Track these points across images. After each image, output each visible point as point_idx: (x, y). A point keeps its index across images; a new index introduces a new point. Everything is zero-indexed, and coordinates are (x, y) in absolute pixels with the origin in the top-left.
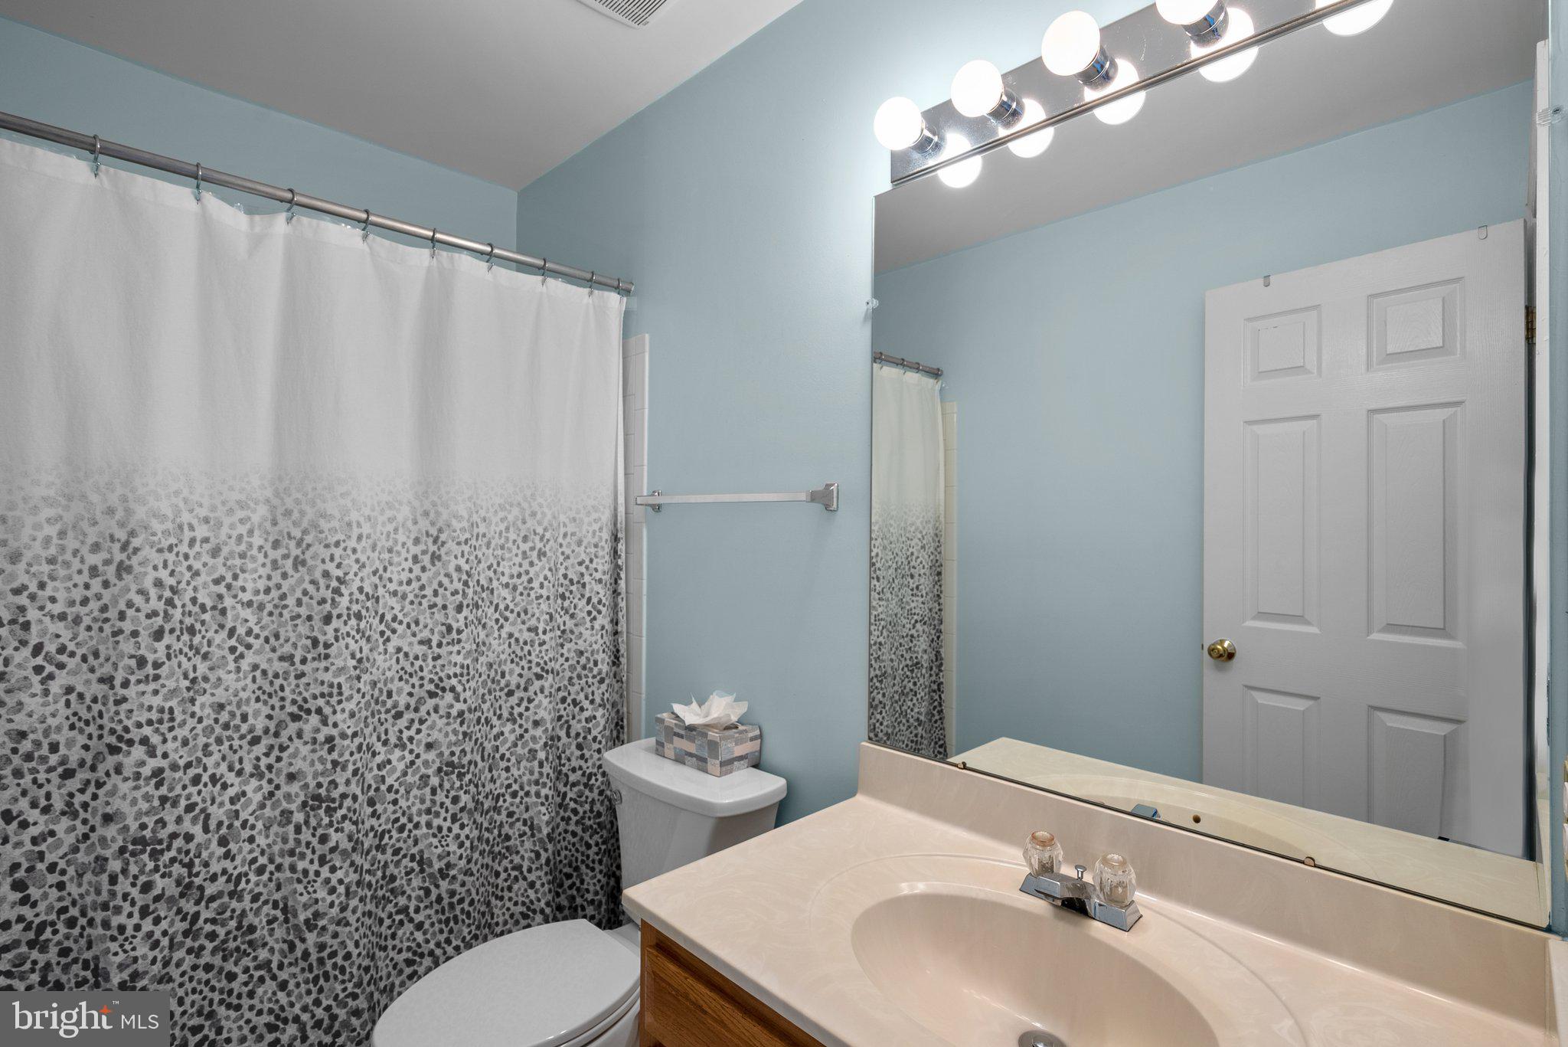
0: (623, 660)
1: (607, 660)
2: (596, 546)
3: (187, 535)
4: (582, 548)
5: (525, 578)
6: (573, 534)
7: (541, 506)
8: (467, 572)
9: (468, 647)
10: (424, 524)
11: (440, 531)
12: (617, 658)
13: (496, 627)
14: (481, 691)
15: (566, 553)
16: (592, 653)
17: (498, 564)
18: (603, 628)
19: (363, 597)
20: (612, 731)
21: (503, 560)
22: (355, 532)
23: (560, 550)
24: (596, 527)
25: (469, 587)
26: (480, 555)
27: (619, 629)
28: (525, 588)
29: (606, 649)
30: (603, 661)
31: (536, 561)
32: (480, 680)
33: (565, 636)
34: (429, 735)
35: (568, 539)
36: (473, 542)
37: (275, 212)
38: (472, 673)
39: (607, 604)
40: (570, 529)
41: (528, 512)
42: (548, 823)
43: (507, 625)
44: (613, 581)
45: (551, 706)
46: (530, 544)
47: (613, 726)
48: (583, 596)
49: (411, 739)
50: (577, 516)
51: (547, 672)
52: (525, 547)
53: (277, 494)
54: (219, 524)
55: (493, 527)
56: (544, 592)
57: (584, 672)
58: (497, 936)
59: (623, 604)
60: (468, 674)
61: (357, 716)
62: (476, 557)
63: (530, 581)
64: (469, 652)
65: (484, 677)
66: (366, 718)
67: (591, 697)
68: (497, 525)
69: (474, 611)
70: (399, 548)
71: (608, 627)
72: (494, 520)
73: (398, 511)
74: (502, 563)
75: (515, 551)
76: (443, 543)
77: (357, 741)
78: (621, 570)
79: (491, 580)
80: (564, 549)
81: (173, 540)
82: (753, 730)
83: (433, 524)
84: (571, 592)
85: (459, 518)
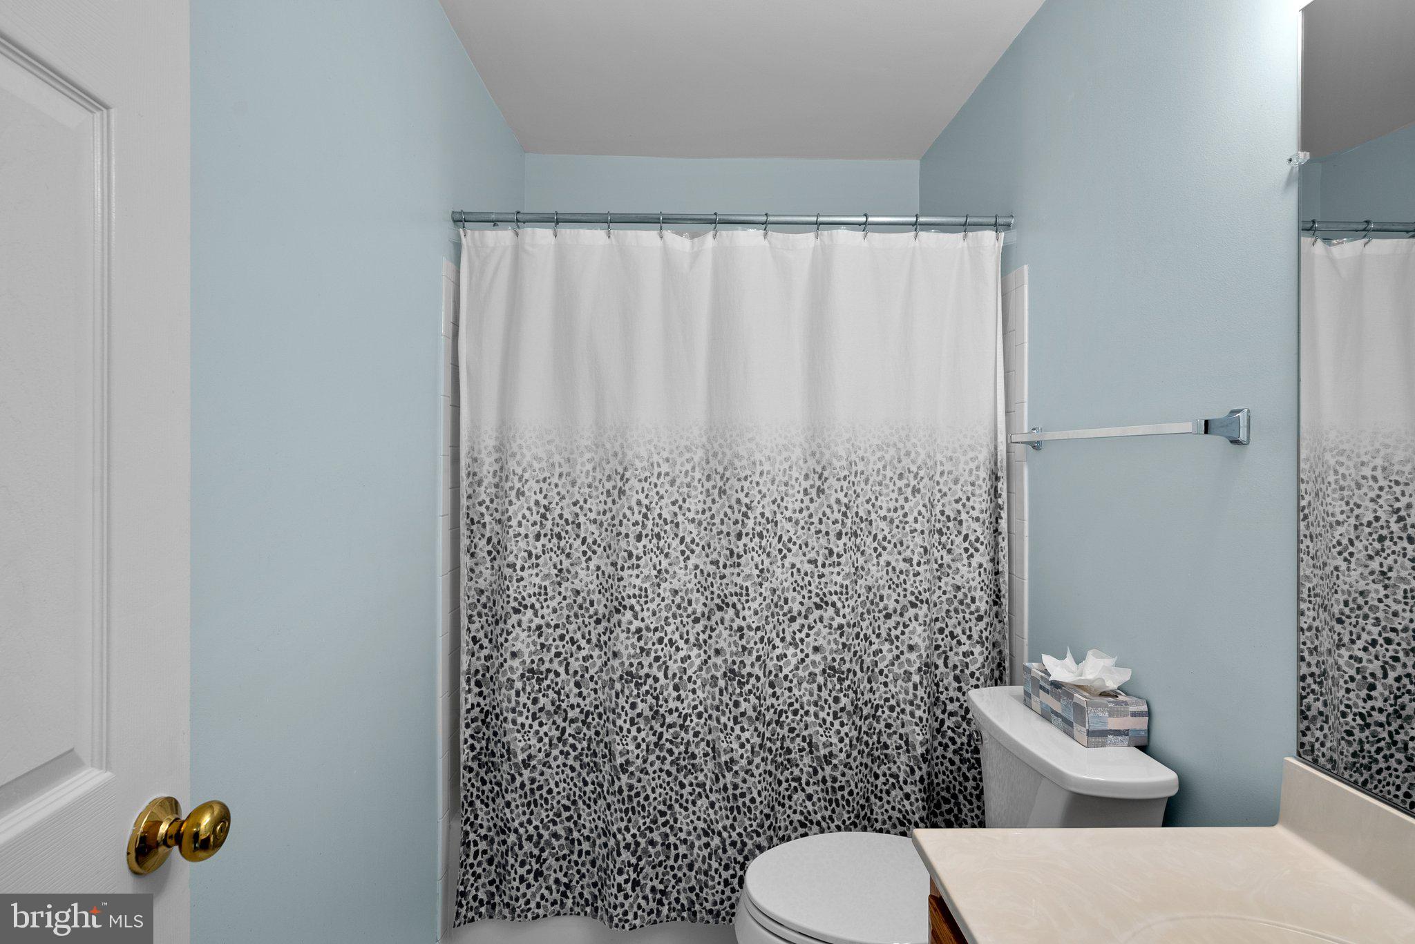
0: (1005, 601)
1: (986, 598)
2: (973, 484)
3: (656, 470)
4: (959, 486)
5: (900, 512)
6: (950, 473)
7: (915, 446)
8: (846, 505)
9: (847, 570)
10: (812, 463)
11: (824, 468)
12: (998, 597)
13: (875, 555)
14: (860, 610)
15: (943, 491)
16: (970, 589)
17: (877, 499)
18: (981, 566)
19: (764, 521)
20: (992, 670)
21: (881, 495)
22: (759, 469)
23: (937, 488)
24: (973, 465)
25: (847, 518)
26: (859, 490)
27: (1001, 569)
28: (901, 522)
29: (985, 588)
30: (981, 599)
31: (910, 497)
32: (859, 600)
33: (943, 570)
34: (816, 640)
35: (945, 477)
36: (852, 478)
37: (706, 232)
38: (850, 593)
39: (986, 542)
40: (947, 467)
41: (903, 452)
42: (922, 744)
43: (884, 554)
44: (993, 520)
45: (925, 634)
46: (905, 481)
47: (994, 666)
48: (960, 533)
49: (802, 641)
50: (954, 455)
51: (922, 602)
52: (900, 484)
53: (709, 441)
54: (675, 463)
55: (871, 466)
56: (919, 527)
57: (961, 607)
58: (875, 830)
59: (1004, 544)
60: (847, 593)
61: (760, 614)
62: (855, 492)
63: (905, 515)
64: (848, 574)
65: (863, 598)
66: (767, 617)
67: (968, 633)
68: (875, 463)
69: (853, 539)
70: (793, 482)
71: (989, 566)
72: (872, 459)
73: (793, 452)
74: (880, 498)
75: (891, 487)
76: (826, 479)
77: (760, 634)
78: (1002, 509)
79: (869, 512)
80: (941, 486)
81: (648, 474)
82: (1137, 704)
83: (818, 462)
84: (948, 528)
85: (839, 458)
